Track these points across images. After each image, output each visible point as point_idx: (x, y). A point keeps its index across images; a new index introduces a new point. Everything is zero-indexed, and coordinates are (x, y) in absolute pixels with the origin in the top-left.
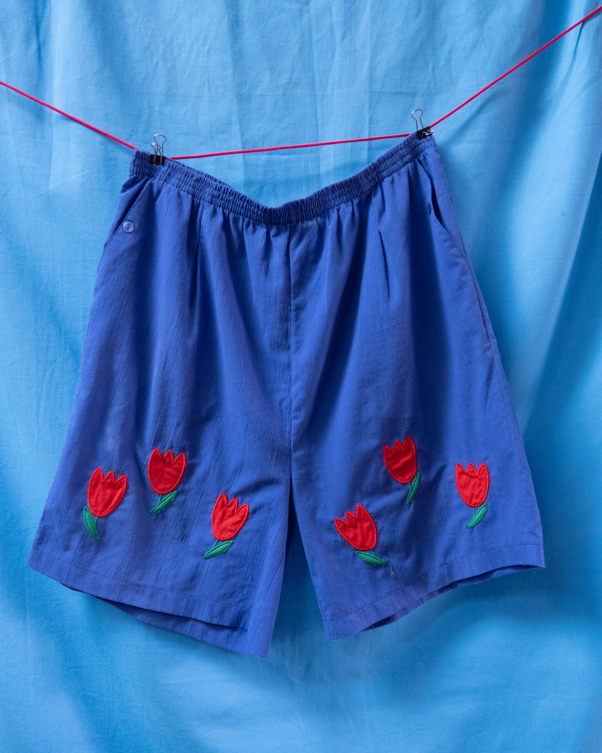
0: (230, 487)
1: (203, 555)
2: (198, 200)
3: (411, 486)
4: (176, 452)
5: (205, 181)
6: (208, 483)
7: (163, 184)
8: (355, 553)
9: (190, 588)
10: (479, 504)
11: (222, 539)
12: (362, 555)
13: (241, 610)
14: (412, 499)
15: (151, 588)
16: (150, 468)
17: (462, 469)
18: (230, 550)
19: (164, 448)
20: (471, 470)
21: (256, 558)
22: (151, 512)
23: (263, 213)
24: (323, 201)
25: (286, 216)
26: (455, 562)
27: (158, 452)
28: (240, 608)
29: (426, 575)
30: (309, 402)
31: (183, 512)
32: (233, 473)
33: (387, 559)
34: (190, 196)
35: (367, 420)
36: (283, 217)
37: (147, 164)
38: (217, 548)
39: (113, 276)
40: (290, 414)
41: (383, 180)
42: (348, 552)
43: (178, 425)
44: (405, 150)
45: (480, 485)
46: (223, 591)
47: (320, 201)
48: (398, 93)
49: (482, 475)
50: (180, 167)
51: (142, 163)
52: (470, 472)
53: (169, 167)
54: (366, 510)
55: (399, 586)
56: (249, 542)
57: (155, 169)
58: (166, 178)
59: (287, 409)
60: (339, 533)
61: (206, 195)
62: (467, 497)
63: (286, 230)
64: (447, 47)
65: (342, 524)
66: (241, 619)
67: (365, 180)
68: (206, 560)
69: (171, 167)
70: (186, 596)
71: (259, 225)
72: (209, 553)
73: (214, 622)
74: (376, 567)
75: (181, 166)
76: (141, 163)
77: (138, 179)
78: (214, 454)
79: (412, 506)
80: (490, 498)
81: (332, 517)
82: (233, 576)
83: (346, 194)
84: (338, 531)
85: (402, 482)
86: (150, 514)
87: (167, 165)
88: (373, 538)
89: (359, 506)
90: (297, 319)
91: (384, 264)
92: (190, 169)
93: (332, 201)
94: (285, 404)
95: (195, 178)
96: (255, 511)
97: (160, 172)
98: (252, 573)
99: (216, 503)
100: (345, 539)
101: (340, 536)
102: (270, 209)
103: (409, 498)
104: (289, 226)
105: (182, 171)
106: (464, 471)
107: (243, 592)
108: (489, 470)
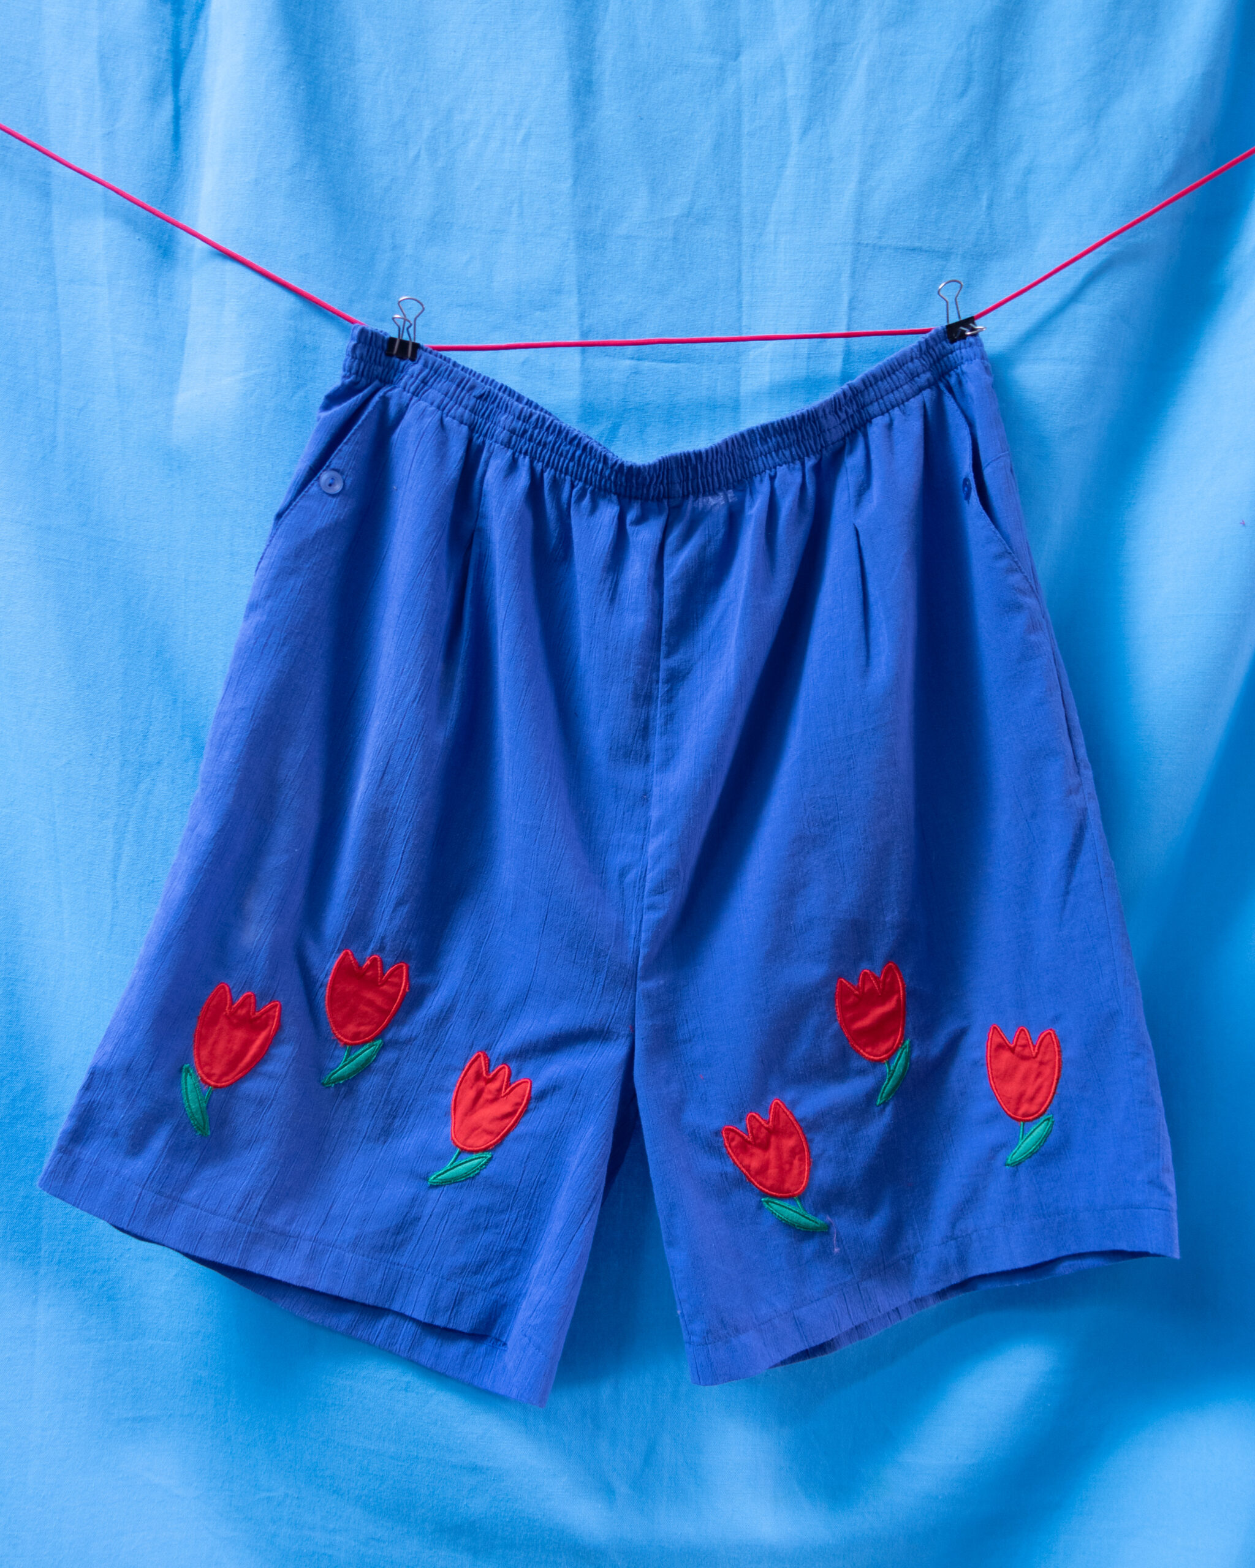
0: (497, 1039)
1: (426, 1179)
2: (481, 438)
3: (889, 1067)
4: (389, 960)
5: (498, 401)
6: (451, 1029)
7: (411, 399)
8: (761, 1201)
9: (394, 1247)
10: (1036, 1115)
11: (469, 1149)
12: (775, 1206)
13: (496, 1302)
14: (889, 1095)
15: (310, 1240)
16: (333, 989)
17: (1002, 1038)
18: (484, 1173)
19: (365, 948)
20: (1022, 1042)
21: (537, 1194)
22: (325, 1082)
23: (614, 473)
24: (741, 457)
25: (662, 483)
26: (974, 1236)
27: (351, 958)
28: (494, 1296)
29: (910, 1259)
30: (682, 874)
31: (392, 1086)
32: (505, 1011)
33: (828, 1218)
34: (465, 429)
35: (805, 923)
36: (656, 483)
37: (381, 355)
38: (457, 1166)
39: (292, 582)
40: (640, 897)
41: (871, 422)
42: (745, 1198)
43: (399, 903)
44: (921, 363)
45: (1039, 1075)
46: (461, 1259)
47: (736, 458)
48: (913, 250)
49: (1045, 1053)
50: (449, 366)
51: (369, 354)
52: (1020, 1046)
53: (425, 365)
54: (791, 1113)
55: (849, 1278)
56: (525, 1160)
57: (395, 367)
58: (417, 387)
59: (634, 887)
60: (731, 1156)
61: (499, 429)
62: (1011, 1098)
63: (660, 513)
64: (1021, 161)
65: (738, 1139)
66: (495, 1320)
67: (832, 420)
68: (431, 1190)
69: (430, 365)
70: (382, 1263)
71: (604, 497)
72: (440, 1175)
73: (437, 1323)
74: (803, 1234)
75: (451, 364)
76: (367, 354)
77: (358, 387)
78: (467, 968)
79: (889, 1109)
80: (1059, 1104)
81: (718, 1123)
82: (486, 1228)
83: (791, 445)
84: (729, 1153)
85: (872, 1057)
86: (323, 1084)
87: (422, 361)
88: (801, 1173)
89: (777, 1103)
90: (670, 698)
91: (861, 597)
92: (468, 372)
93: (760, 458)
94: (631, 876)
95: (477, 392)
96: (542, 1095)
97: (406, 374)
98: (526, 1225)
99: (464, 1072)
100: (742, 1171)
101: (732, 1162)
102: (631, 468)
103: (883, 1093)
104: (666, 503)
105: (452, 375)
106: (1006, 1042)
107: (505, 1264)
108: (1062, 1045)
